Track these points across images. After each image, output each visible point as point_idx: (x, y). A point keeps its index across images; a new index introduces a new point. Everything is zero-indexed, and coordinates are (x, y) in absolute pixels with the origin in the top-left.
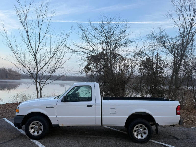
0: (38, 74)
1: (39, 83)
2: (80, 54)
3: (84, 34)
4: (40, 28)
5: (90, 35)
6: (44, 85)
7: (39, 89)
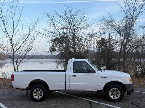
0: (15, 55)
1: (16, 62)
2: (49, 37)
3: (51, 21)
4: (13, 18)
5: (56, 22)
6: (20, 64)
7: (16, 67)
